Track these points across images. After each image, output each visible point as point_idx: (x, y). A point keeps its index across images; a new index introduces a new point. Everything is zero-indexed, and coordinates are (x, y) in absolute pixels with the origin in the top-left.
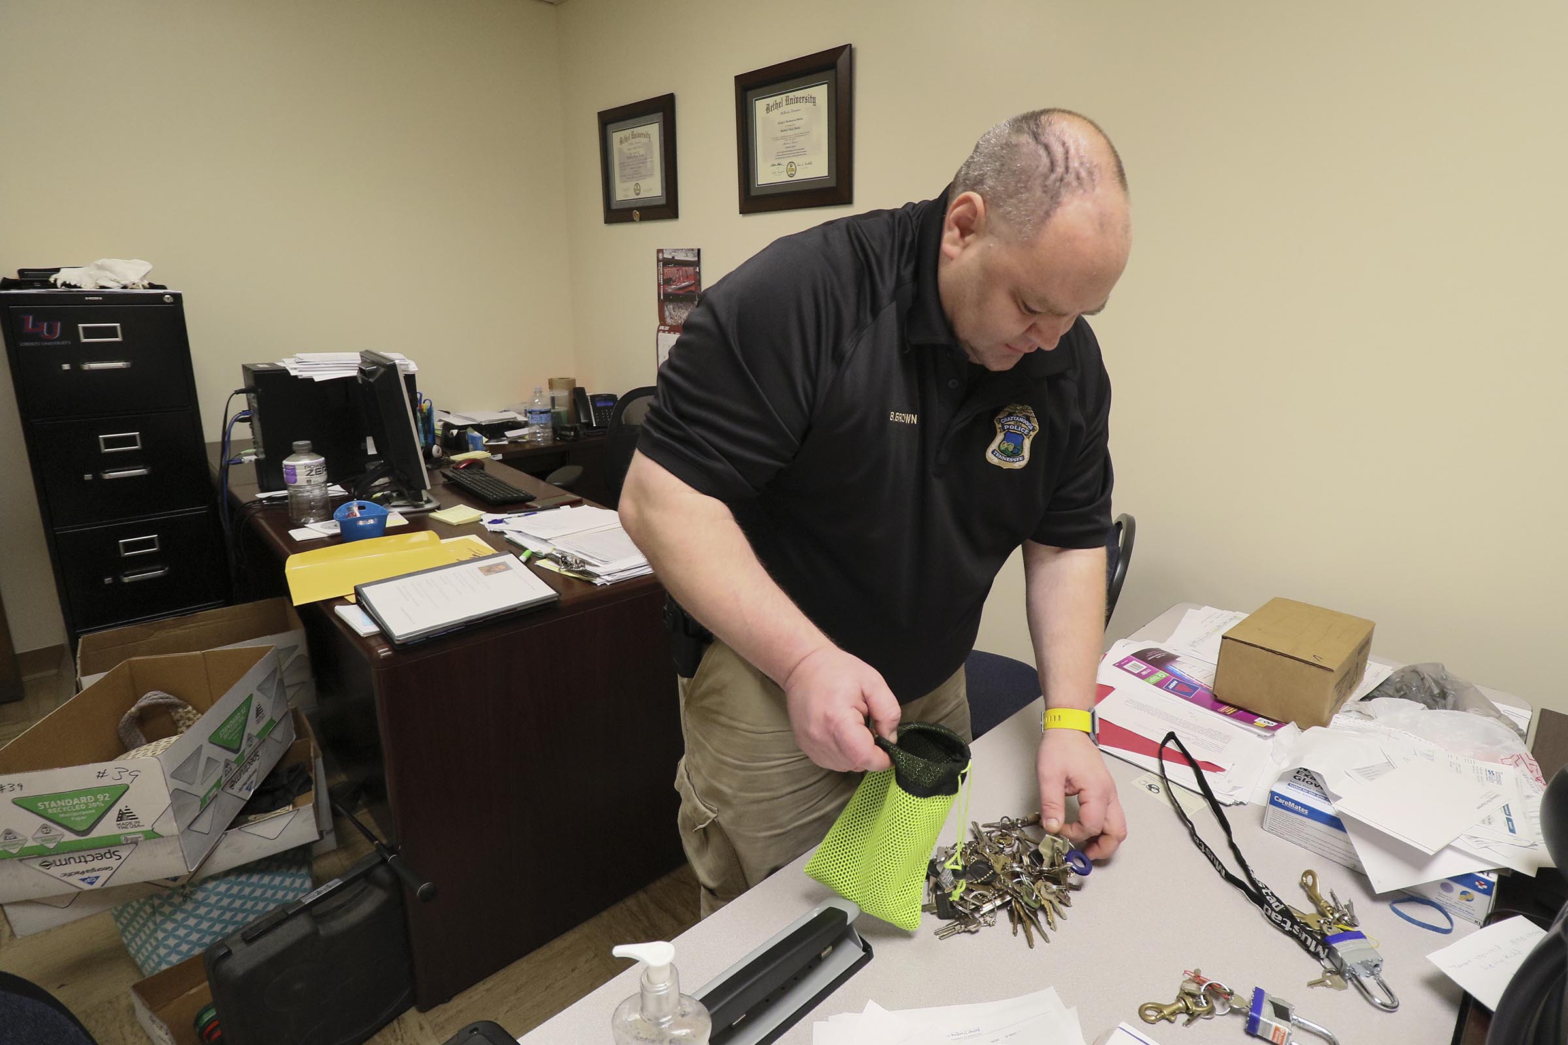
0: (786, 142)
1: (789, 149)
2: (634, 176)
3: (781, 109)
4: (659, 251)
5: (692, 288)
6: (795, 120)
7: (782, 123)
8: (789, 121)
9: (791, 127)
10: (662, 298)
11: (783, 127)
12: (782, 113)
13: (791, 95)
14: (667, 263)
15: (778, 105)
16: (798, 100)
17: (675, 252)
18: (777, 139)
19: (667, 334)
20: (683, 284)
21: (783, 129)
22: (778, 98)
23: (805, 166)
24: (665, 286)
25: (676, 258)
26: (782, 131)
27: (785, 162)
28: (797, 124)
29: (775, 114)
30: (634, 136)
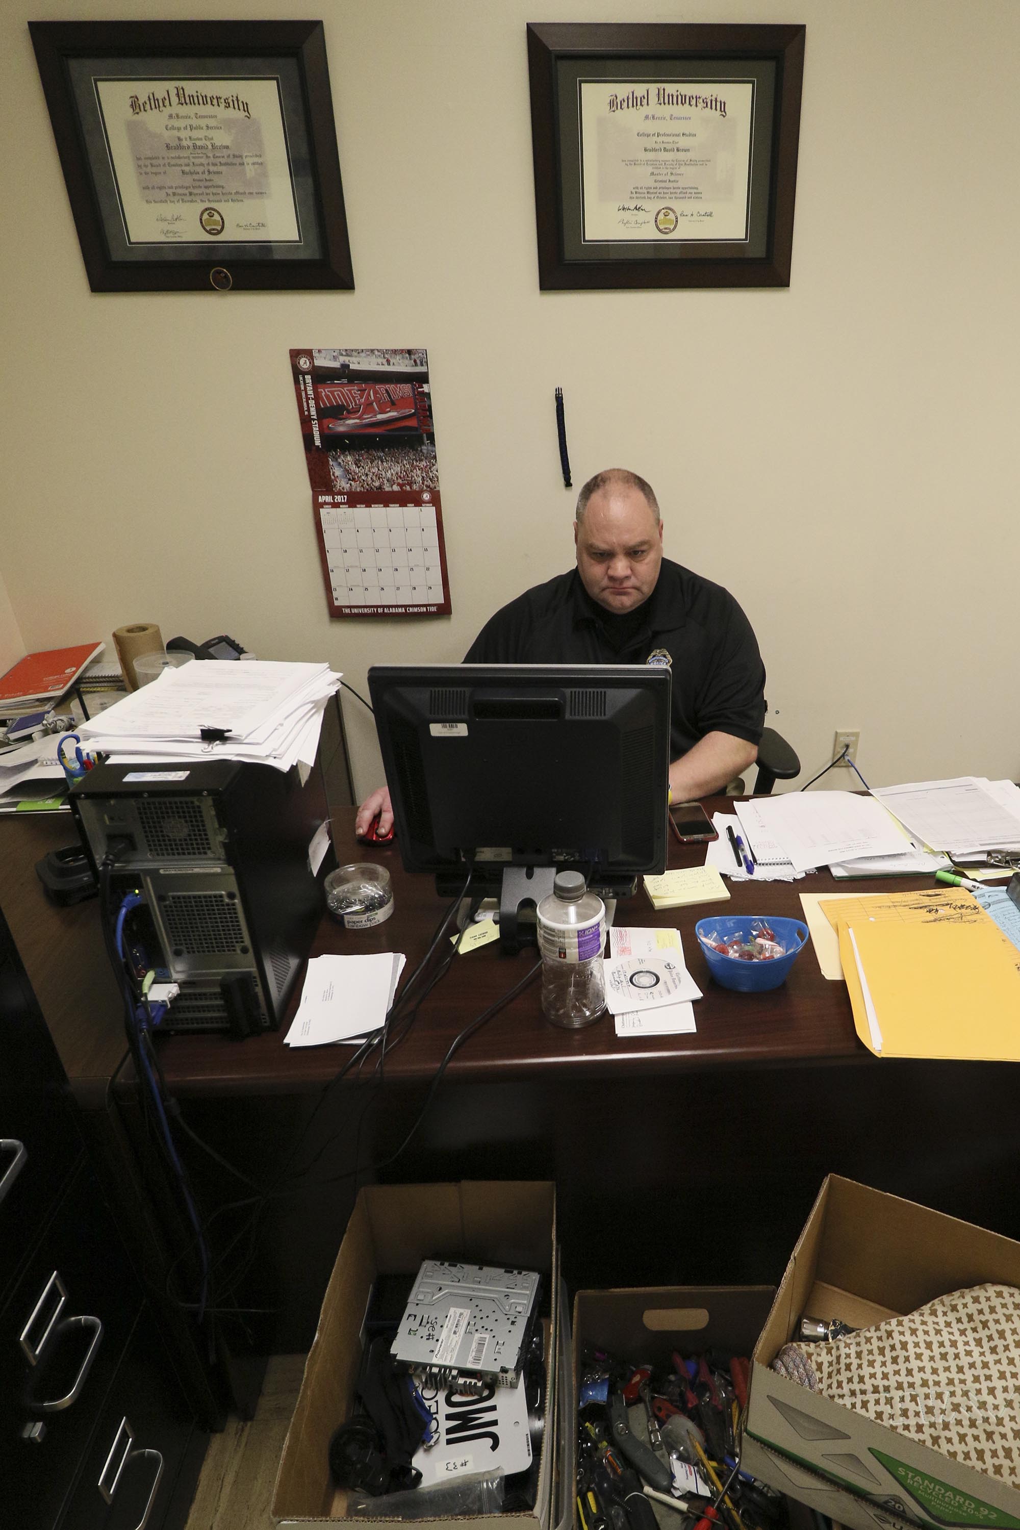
0: (656, 171)
1: (663, 185)
2: (196, 191)
3: (644, 110)
4: (295, 354)
5: (413, 423)
6: (678, 135)
7: (648, 135)
8: (665, 135)
9: (668, 147)
10: (318, 443)
11: (650, 142)
12: (647, 117)
13: (671, 88)
14: (322, 376)
15: (635, 102)
16: (684, 100)
17: (347, 355)
18: (635, 163)
19: (344, 510)
20: (380, 417)
21: (649, 147)
22: (640, 89)
23: (695, 218)
24: (325, 421)
25: (352, 367)
26: (645, 150)
27: (652, 206)
28: (683, 142)
29: (631, 118)
30: (184, 99)
